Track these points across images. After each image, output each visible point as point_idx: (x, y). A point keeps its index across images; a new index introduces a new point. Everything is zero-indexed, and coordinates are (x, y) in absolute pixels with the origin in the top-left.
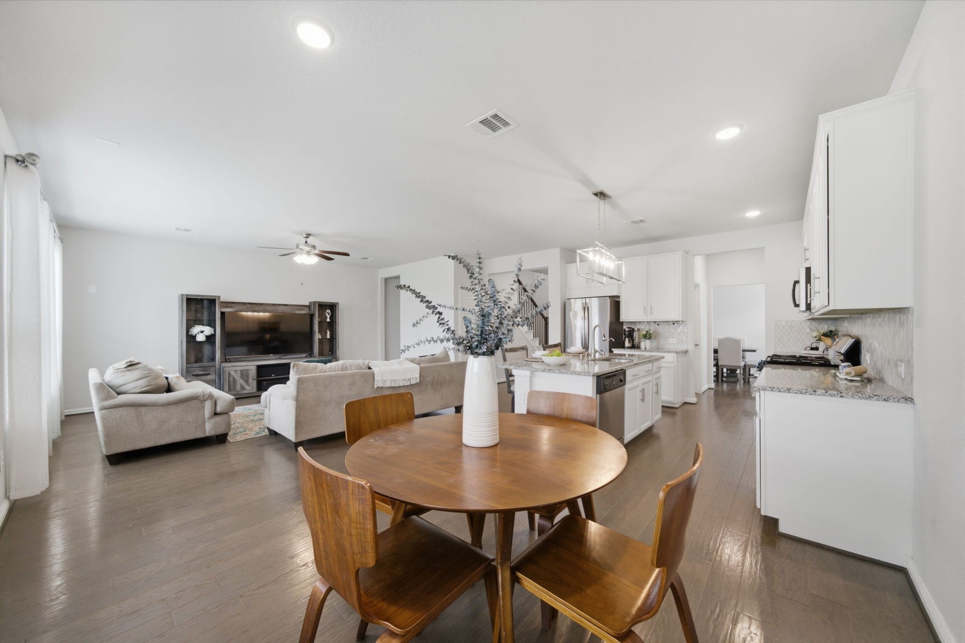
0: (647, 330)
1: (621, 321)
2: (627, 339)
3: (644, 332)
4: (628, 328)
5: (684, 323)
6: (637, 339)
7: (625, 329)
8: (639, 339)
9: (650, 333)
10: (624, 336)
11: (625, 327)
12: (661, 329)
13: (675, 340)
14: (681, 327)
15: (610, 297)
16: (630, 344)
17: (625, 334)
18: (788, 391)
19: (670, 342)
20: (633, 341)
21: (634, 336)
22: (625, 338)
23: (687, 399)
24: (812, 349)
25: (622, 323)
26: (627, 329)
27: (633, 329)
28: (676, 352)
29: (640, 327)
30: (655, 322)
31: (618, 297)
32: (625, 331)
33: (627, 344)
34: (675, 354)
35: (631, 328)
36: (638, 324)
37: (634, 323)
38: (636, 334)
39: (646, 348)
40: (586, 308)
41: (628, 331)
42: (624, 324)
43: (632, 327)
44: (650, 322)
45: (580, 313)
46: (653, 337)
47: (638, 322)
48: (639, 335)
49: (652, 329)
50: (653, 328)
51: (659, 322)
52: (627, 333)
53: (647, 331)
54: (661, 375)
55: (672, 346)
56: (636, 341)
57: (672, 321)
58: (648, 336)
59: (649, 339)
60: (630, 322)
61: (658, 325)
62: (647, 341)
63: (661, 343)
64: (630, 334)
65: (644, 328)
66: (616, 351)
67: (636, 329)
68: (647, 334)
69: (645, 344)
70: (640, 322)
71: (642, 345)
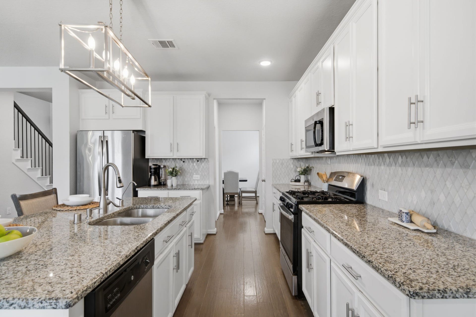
0: (172, 167)
1: (146, 157)
2: (153, 177)
3: (171, 170)
4: (154, 165)
5: (206, 160)
6: (163, 176)
7: (150, 167)
8: (165, 175)
9: (176, 170)
10: (150, 174)
11: (150, 164)
12: (186, 166)
13: (199, 176)
14: (203, 164)
15: (134, 131)
16: (156, 182)
17: (151, 172)
18: (466, 296)
19: (194, 178)
20: (159, 178)
21: (161, 173)
22: (151, 176)
23: (209, 230)
24: (296, 181)
25: (148, 159)
26: (153, 167)
27: (160, 166)
28: (202, 189)
29: (165, 164)
30: (181, 159)
31: (143, 132)
32: (151, 168)
33: (153, 182)
34: (201, 191)
35: (156, 165)
36: (164, 161)
37: (160, 160)
38: (162, 172)
39: (172, 186)
40: (104, 142)
41: (154, 168)
42: (150, 161)
43: (158, 163)
44: (176, 159)
45: (98, 149)
46: (179, 174)
47: (164, 159)
48: (165, 172)
49: (177, 165)
50: (179, 165)
51: (184, 159)
52: (153, 170)
53: (174, 168)
54: (194, 221)
55: (196, 182)
56: (163, 178)
57: (196, 159)
58: (174, 173)
59: (176, 176)
60: (156, 159)
61: (184, 162)
62: (174, 178)
63: (186, 179)
64: (157, 171)
65: (171, 165)
66: (143, 193)
67: (162, 166)
68: (173, 171)
69: (171, 181)
70: (165, 159)
71: (169, 183)
